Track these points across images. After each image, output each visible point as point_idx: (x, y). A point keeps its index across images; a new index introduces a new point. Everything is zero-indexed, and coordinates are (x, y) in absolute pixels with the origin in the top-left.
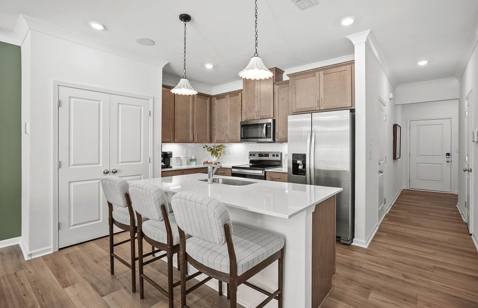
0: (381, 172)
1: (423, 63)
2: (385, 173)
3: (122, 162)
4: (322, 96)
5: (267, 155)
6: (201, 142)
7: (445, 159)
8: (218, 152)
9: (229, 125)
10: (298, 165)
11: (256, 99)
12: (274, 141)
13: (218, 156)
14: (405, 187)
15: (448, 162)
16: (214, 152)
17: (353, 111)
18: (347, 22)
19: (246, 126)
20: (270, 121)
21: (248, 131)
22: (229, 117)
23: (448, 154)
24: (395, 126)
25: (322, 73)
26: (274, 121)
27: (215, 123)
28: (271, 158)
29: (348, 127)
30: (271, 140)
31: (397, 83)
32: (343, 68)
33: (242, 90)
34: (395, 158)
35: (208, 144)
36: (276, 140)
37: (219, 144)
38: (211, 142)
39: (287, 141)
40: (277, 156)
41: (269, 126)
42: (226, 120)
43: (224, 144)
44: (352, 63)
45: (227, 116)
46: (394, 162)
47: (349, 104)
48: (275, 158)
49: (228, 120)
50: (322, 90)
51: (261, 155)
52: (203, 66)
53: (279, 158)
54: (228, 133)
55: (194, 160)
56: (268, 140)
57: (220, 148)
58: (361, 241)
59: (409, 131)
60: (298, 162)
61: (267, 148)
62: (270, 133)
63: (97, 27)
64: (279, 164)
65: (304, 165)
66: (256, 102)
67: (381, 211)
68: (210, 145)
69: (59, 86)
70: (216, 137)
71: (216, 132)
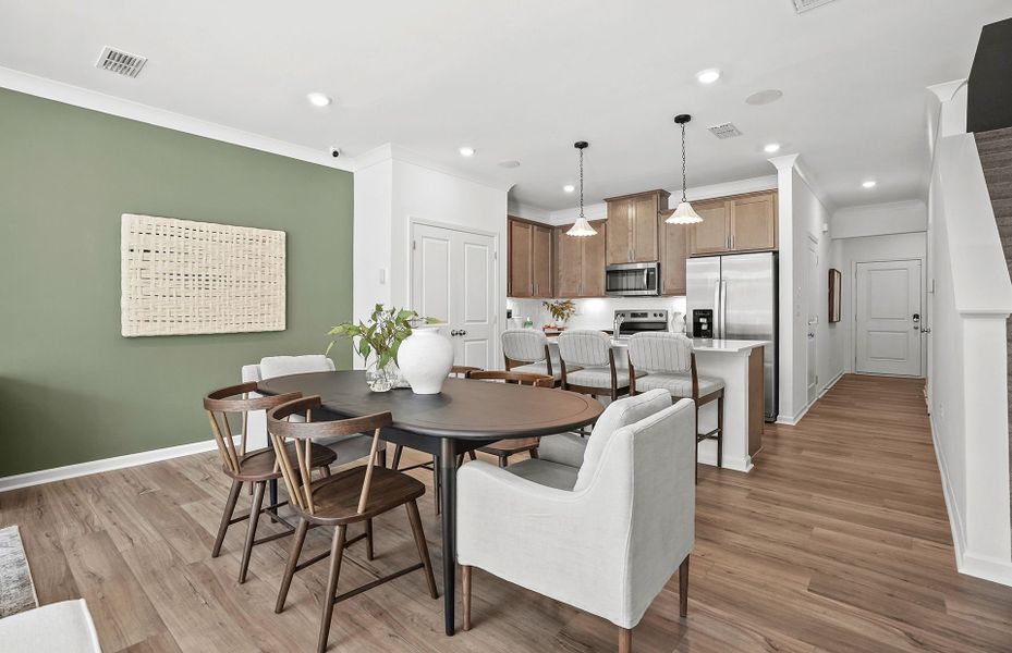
0: (812, 335)
1: (869, 185)
2: (816, 336)
3: (468, 321)
4: (733, 233)
5: (645, 315)
6: (543, 295)
7: (911, 323)
8: (566, 312)
9: (584, 272)
10: (701, 324)
11: (630, 234)
12: (659, 294)
13: (565, 317)
14: (847, 370)
15: (916, 328)
16: (557, 312)
17: (776, 253)
18: (772, 148)
19: (612, 273)
20: (654, 265)
21: (614, 281)
22: (584, 258)
23: (916, 316)
24: (832, 272)
25: (733, 202)
26: (659, 265)
27: (561, 268)
28: (650, 318)
29: (770, 273)
30: (655, 292)
31: (833, 207)
32: (763, 198)
33: (606, 220)
34: (831, 320)
35: (546, 300)
36: (663, 292)
37: (565, 301)
38: (553, 297)
39: (685, 294)
40: (661, 315)
41: (652, 273)
42: (581, 263)
43: (573, 301)
44: (775, 191)
45: (581, 258)
46: (830, 327)
47: (771, 245)
48: (658, 319)
49: (584, 263)
50: (733, 225)
51: (634, 315)
52: (561, 188)
53: (663, 319)
54: (584, 283)
55: (531, 324)
56: (650, 292)
57: (567, 305)
58: (788, 416)
59: (854, 280)
60: (701, 320)
61: (647, 305)
62: (654, 282)
63: (467, 152)
64: (663, 326)
65: (710, 324)
66: (630, 238)
67: (811, 391)
68: (552, 301)
69: (414, 223)
70: (563, 289)
71: (562, 282)
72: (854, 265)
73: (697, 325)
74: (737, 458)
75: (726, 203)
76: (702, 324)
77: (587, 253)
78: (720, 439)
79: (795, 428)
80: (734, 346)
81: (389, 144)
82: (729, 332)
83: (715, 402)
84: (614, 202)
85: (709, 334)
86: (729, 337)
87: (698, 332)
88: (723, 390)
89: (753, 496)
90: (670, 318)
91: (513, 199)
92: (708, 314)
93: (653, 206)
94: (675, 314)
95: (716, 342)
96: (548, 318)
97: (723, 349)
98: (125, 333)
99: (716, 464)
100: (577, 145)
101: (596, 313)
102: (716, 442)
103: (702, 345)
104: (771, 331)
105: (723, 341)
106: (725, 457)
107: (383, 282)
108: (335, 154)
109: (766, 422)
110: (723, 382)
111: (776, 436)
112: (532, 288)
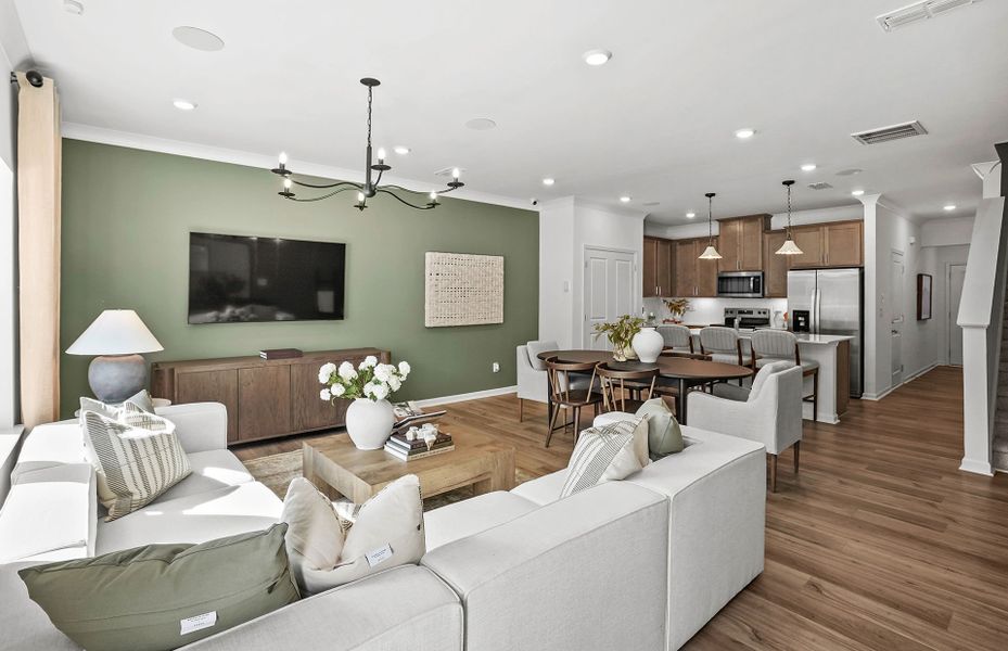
0: (895, 332)
1: (950, 208)
2: (900, 332)
4: (827, 252)
5: (751, 312)
6: (664, 295)
8: (682, 308)
9: (699, 276)
12: (763, 296)
13: (682, 312)
14: (941, 362)
16: (675, 308)
17: (862, 269)
18: (857, 193)
19: (723, 279)
20: (759, 274)
21: (724, 286)
22: (698, 266)
24: (920, 277)
25: (826, 228)
26: (763, 274)
28: (755, 315)
29: (857, 284)
30: (760, 295)
31: (920, 224)
32: (851, 226)
33: (718, 236)
34: (919, 318)
35: (666, 299)
36: (767, 294)
37: (680, 299)
38: (671, 296)
39: (786, 297)
40: (764, 313)
41: (757, 280)
42: (695, 269)
43: (688, 299)
44: (861, 221)
45: (696, 266)
46: (918, 323)
47: (857, 263)
48: (762, 316)
49: (698, 270)
50: (826, 245)
51: (740, 312)
53: (766, 316)
55: (654, 318)
56: (757, 295)
57: (683, 303)
58: (871, 394)
59: (948, 281)
60: (800, 319)
61: (753, 304)
62: (759, 288)
63: (625, 200)
64: (766, 322)
65: (807, 321)
66: (738, 251)
67: (895, 378)
68: (669, 300)
69: (587, 248)
70: (679, 290)
71: (679, 284)
72: (948, 267)
73: (796, 322)
74: (828, 415)
76: (800, 321)
78: (815, 402)
79: (879, 402)
80: (827, 339)
81: (572, 197)
82: (824, 327)
83: (813, 376)
84: (724, 222)
85: (806, 329)
86: (823, 332)
87: (796, 328)
88: (817, 369)
89: (838, 435)
90: (772, 316)
91: (648, 223)
92: (806, 314)
93: (759, 225)
94: (777, 313)
95: (812, 336)
96: (666, 314)
97: (818, 341)
98: (427, 325)
99: (812, 418)
100: (707, 195)
101: (706, 310)
102: (812, 405)
103: (801, 338)
104: (857, 327)
105: (818, 336)
106: (819, 414)
107: (566, 291)
108: (535, 203)
109: (852, 398)
110: (817, 363)
111: (861, 407)
112: (658, 290)
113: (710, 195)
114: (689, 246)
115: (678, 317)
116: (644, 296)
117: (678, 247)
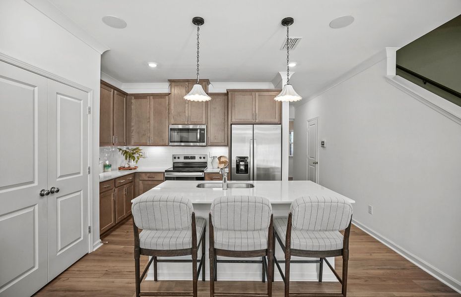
3: (61, 177)
4: (257, 111)
5: (194, 158)
9: (152, 128)
11: (187, 105)
13: (136, 159)
16: (129, 155)
20: (204, 127)
21: (175, 136)
22: (152, 119)
25: (257, 93)
26: (207, 127)
28: (197, 160)
30: (204, 144)
33: (169, 94)
35: (121, 147)
38: (126, 145)
40: (204, 158)
41: (203, 132)
42: (149, 122)
43: (141, 148)
45: (149, 118)
47: (277, 120)
48: (202, 160)
49: (152, 122)
51: (186, 158)
53: (205, 160)
54: (152, 136)
55: (110, 166)
56: (201, 144)
57: (137, 151)
60: (241, 163)
61: (197, 152)
62: (204, 138)
64: (204, 165)
65: (246, 166)
66: (187, 108)
68: (124, 148)
70: (134, 139)
71: (133, 134)
75: (253, 93)
76: (241, 166)
77: (154, 115)
84: (175, 82)
90: (209, 161)
92: (246, 159)
94: (214, 158)
100: (195, 20)
112: (113, 139)
113: (198, 21)
114: (143, 101)
115: (133, 164)
116: (101, 145)
117: (133, 101)
